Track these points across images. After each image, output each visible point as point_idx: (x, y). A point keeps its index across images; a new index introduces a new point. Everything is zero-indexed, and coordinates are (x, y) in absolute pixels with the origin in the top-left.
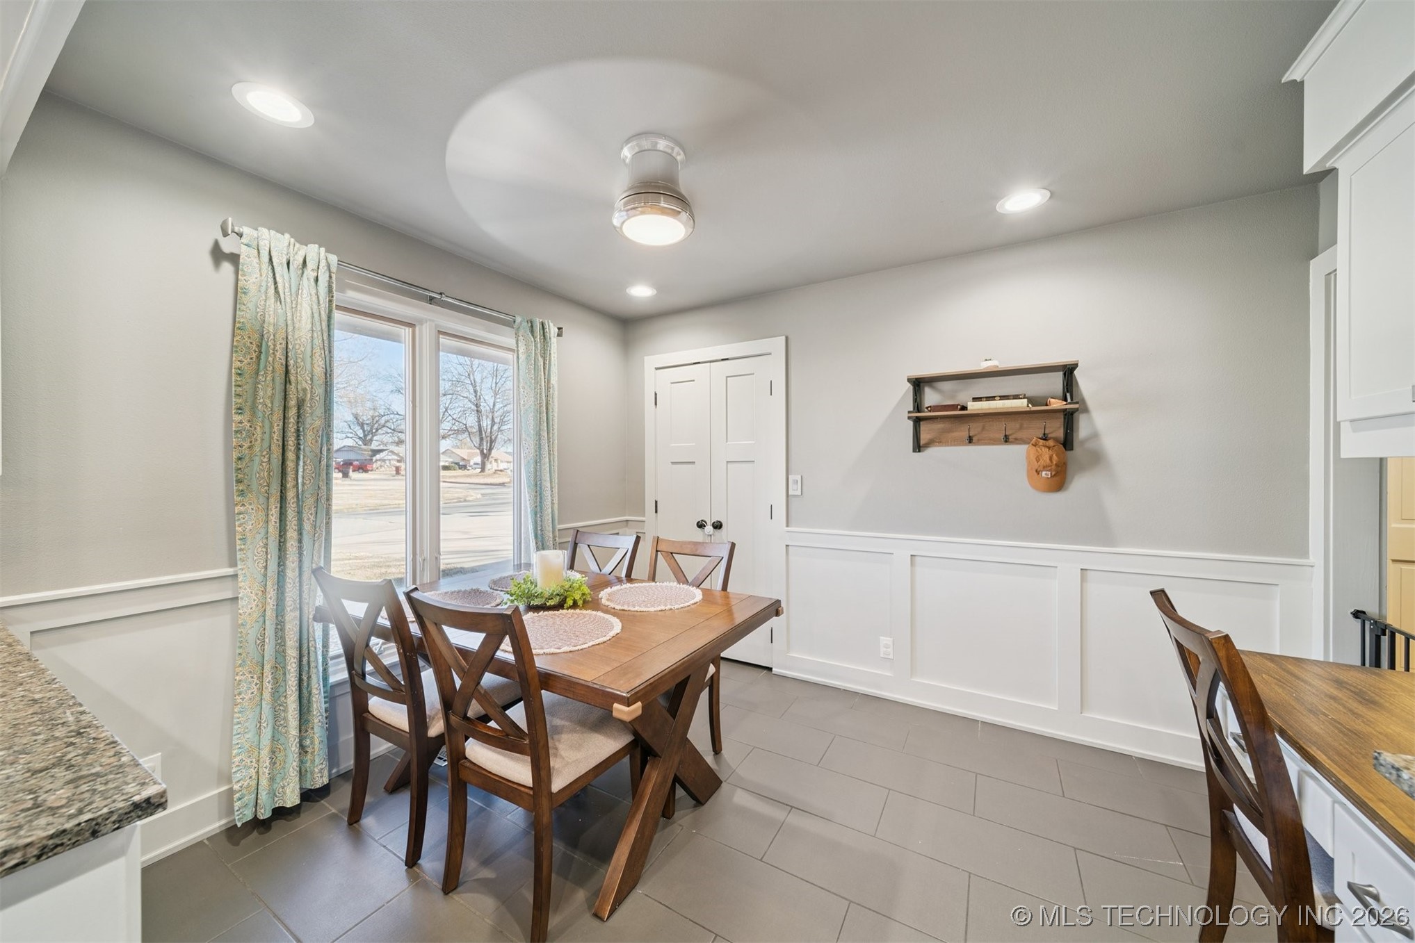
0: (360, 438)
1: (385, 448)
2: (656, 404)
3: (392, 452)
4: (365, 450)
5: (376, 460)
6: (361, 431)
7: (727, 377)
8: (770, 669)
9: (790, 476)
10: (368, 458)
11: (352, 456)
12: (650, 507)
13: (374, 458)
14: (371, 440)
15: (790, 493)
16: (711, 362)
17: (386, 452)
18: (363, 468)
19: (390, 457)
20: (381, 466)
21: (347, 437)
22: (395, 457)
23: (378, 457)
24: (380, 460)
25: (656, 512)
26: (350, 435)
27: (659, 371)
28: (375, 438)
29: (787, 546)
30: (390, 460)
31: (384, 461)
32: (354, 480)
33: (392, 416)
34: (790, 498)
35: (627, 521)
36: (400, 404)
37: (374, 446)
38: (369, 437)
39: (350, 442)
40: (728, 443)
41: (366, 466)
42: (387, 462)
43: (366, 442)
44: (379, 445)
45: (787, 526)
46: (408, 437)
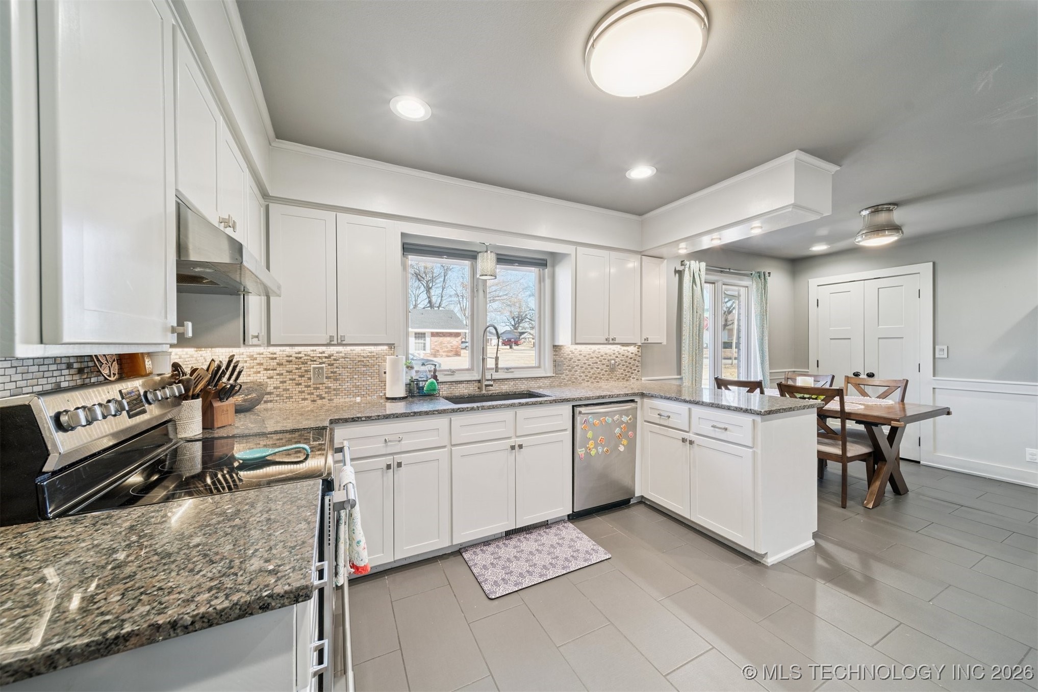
0: (513, 325)
1: (525, 331)
2: (818, 306)
3: (529, 333)
4: (516, 333)
5: (522, 338)
6: (513, 321)
7: (879, 288)
8: (919, 462)
9: (937, 347)
10: (518, 337)
11: (510, 336)
12: (813, 363)
13: (521, 337)
14: (518, 326)
15: (937, 356)
16: (864, 280)
17: (526, 334)
18: (517, 344)
19: (528, 337)
20: (524, 342)
21: (507, 325)
22: (531, 336)
23: (523, 336)
24: (523, 338)
25: (818, 366)
26: (508, 324)
27: (819, 287)
28: (521, 325)
29: (934, 388)
30: (528, 338)
31: (526, 338)
32: (515, 350)
33: (530, 311)
34: (936, 360)
35: (794, 371)
36: (533, 303)
37: (520, 330)
38: (517, 325)
39: (508, 328)
40: (880, 327)
41: (517, 342)
42: (527, 339)
43: (516, 329)
44: (522, 329)
45: (934, 375)
46: (536, 324)
